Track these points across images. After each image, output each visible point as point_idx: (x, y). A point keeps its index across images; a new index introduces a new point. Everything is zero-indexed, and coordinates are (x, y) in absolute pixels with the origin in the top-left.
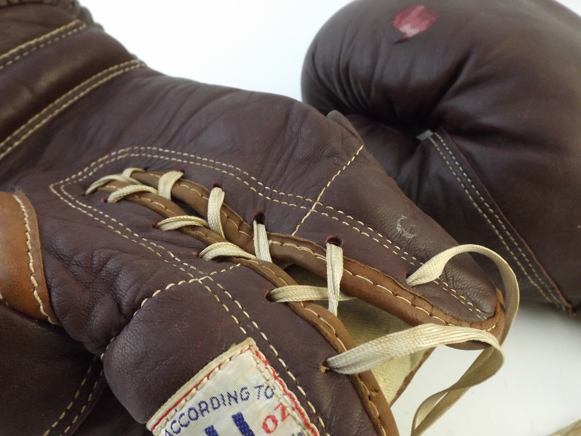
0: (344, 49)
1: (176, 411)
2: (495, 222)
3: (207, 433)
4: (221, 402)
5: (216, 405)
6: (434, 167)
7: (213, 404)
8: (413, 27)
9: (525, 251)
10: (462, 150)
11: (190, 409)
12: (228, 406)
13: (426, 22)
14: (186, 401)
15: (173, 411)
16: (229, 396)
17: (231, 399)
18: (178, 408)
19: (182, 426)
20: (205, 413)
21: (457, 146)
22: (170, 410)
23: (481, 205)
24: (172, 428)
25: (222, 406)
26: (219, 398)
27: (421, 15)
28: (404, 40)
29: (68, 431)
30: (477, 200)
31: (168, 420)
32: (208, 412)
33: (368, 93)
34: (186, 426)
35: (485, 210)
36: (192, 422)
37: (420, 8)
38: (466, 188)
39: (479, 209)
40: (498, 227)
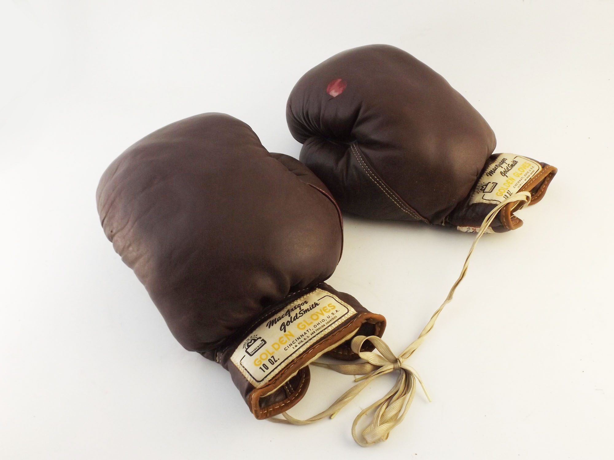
0: (305, 104)
2: (380, 185)
6: (353, 161)
8: (336, 91)
9: (396, 196)
10: (363, 152)
13: (342, 89)
21: (361, 151)
23: (373, 177)
27: (340, 85)
28: (332, 98)
30: (371, 176)
33: (319, 125)
35: (375, 180)
37: (339, 80)
38: (366, 171)
39: (373, 180)
40: (383, 187)
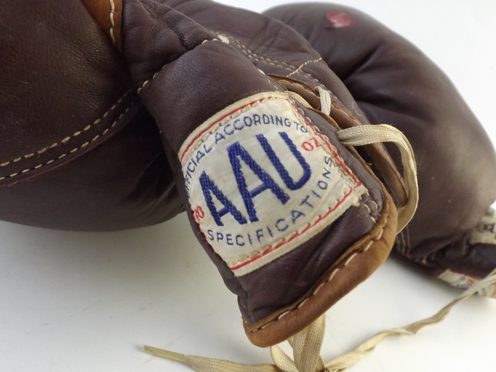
1: (231, 118)
3: (258, 138)
4: (270, 120)
5: (266, 121)
7: (264, 119)
8: (339, 22)
11: (245, 118)
12: (275, 125)
14: (242, 112)
15: (228, 117)
16: (277, 119)
17: (278, 121)
18: (233, 116)
19: (236, 128)
20: (258, 123)
22: (226, 116)
24: (225, 130)
25: (271, 124)
26: (270, 117)
27: (345, 18)
29: (85, 146)
31: (220, 125)
32: (260, 123)
34: (240, 129)
36: (246, 128)
37: (344, 14)
